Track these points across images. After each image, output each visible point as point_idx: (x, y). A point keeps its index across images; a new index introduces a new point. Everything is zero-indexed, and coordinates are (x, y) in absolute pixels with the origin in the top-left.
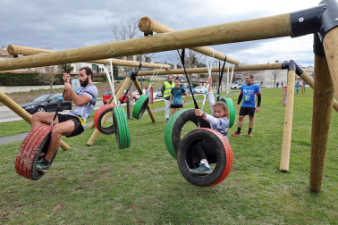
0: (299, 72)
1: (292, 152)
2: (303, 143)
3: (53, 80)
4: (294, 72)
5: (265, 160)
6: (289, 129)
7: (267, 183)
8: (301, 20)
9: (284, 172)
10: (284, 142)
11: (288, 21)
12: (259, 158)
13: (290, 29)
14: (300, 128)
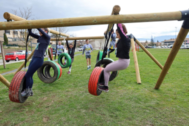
4: (133, 40)
6: (137, 65)
7: (138, 89)
8: (186, 14)
10: (136, 71)
11: (181, 14)
13: (181, 17)
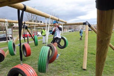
0: (90, 26)
1: (88, 58)
2: (92, 54)
3: (4, 29)
4: (88, 26)
5: (77, 63)
6: (86, 50)
9: (85, 70)
10: (84, 56)
12: (74, 62)
14: (91, 46)
